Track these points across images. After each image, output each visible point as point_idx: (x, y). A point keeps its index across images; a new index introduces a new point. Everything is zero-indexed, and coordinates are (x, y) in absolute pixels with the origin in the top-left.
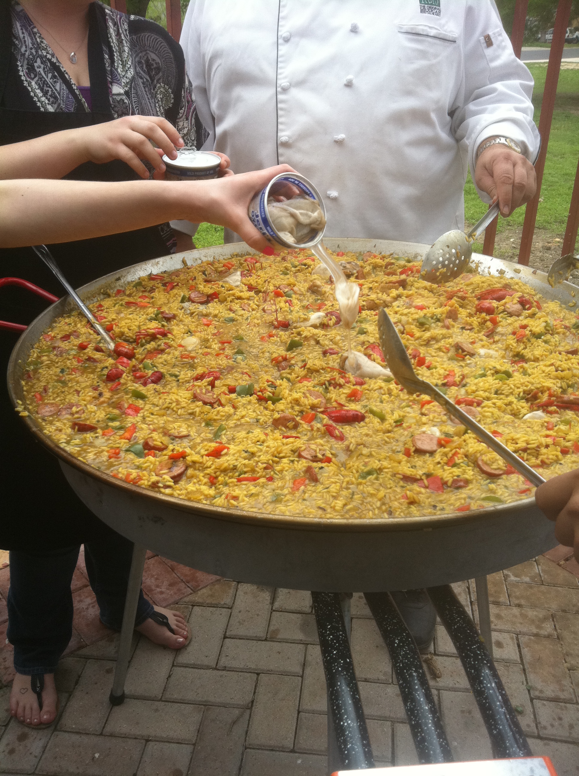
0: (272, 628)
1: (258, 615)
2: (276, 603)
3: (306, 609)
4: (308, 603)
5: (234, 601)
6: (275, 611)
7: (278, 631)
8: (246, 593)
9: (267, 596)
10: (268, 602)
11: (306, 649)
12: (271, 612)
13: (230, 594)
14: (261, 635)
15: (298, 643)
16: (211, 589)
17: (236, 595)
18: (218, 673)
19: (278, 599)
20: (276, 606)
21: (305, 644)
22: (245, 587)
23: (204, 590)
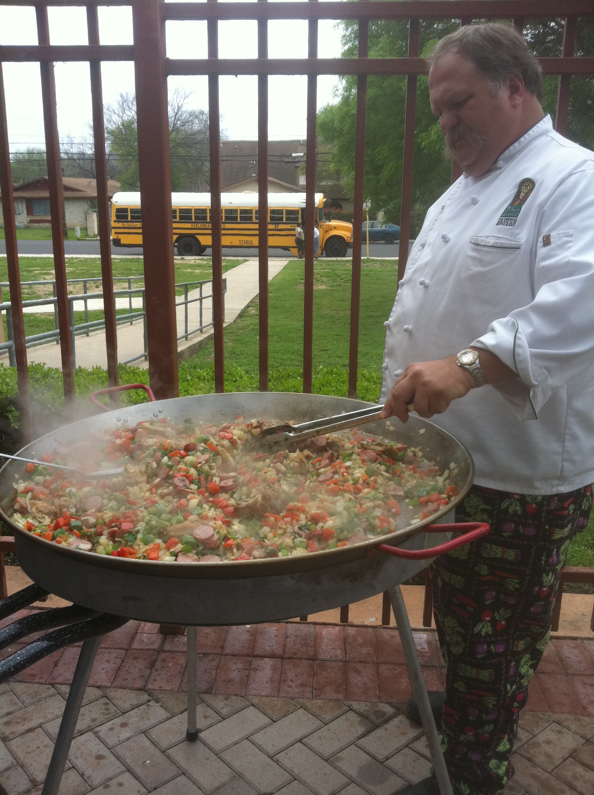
0: (339, 755)
1: (339, 740)
2: (362, 740)
3: (380, 757)
4: (386, 753)
5: (333, 721)
6: (355, 745)
7: (341, 759)
8: (347, 720)
9: (361, 730)
10: (356, 735)
11: (349, 785)
12: (352, 744)
13: (335, 714)
14: (326, 754)
15: (347, 777)
16: (325, 703)
17: (339, 717)
18: (269, 761)
19: (366, 738)
20: (360, 742)
21: (352, 781)
22: (351, 714)
23: (319, 701)
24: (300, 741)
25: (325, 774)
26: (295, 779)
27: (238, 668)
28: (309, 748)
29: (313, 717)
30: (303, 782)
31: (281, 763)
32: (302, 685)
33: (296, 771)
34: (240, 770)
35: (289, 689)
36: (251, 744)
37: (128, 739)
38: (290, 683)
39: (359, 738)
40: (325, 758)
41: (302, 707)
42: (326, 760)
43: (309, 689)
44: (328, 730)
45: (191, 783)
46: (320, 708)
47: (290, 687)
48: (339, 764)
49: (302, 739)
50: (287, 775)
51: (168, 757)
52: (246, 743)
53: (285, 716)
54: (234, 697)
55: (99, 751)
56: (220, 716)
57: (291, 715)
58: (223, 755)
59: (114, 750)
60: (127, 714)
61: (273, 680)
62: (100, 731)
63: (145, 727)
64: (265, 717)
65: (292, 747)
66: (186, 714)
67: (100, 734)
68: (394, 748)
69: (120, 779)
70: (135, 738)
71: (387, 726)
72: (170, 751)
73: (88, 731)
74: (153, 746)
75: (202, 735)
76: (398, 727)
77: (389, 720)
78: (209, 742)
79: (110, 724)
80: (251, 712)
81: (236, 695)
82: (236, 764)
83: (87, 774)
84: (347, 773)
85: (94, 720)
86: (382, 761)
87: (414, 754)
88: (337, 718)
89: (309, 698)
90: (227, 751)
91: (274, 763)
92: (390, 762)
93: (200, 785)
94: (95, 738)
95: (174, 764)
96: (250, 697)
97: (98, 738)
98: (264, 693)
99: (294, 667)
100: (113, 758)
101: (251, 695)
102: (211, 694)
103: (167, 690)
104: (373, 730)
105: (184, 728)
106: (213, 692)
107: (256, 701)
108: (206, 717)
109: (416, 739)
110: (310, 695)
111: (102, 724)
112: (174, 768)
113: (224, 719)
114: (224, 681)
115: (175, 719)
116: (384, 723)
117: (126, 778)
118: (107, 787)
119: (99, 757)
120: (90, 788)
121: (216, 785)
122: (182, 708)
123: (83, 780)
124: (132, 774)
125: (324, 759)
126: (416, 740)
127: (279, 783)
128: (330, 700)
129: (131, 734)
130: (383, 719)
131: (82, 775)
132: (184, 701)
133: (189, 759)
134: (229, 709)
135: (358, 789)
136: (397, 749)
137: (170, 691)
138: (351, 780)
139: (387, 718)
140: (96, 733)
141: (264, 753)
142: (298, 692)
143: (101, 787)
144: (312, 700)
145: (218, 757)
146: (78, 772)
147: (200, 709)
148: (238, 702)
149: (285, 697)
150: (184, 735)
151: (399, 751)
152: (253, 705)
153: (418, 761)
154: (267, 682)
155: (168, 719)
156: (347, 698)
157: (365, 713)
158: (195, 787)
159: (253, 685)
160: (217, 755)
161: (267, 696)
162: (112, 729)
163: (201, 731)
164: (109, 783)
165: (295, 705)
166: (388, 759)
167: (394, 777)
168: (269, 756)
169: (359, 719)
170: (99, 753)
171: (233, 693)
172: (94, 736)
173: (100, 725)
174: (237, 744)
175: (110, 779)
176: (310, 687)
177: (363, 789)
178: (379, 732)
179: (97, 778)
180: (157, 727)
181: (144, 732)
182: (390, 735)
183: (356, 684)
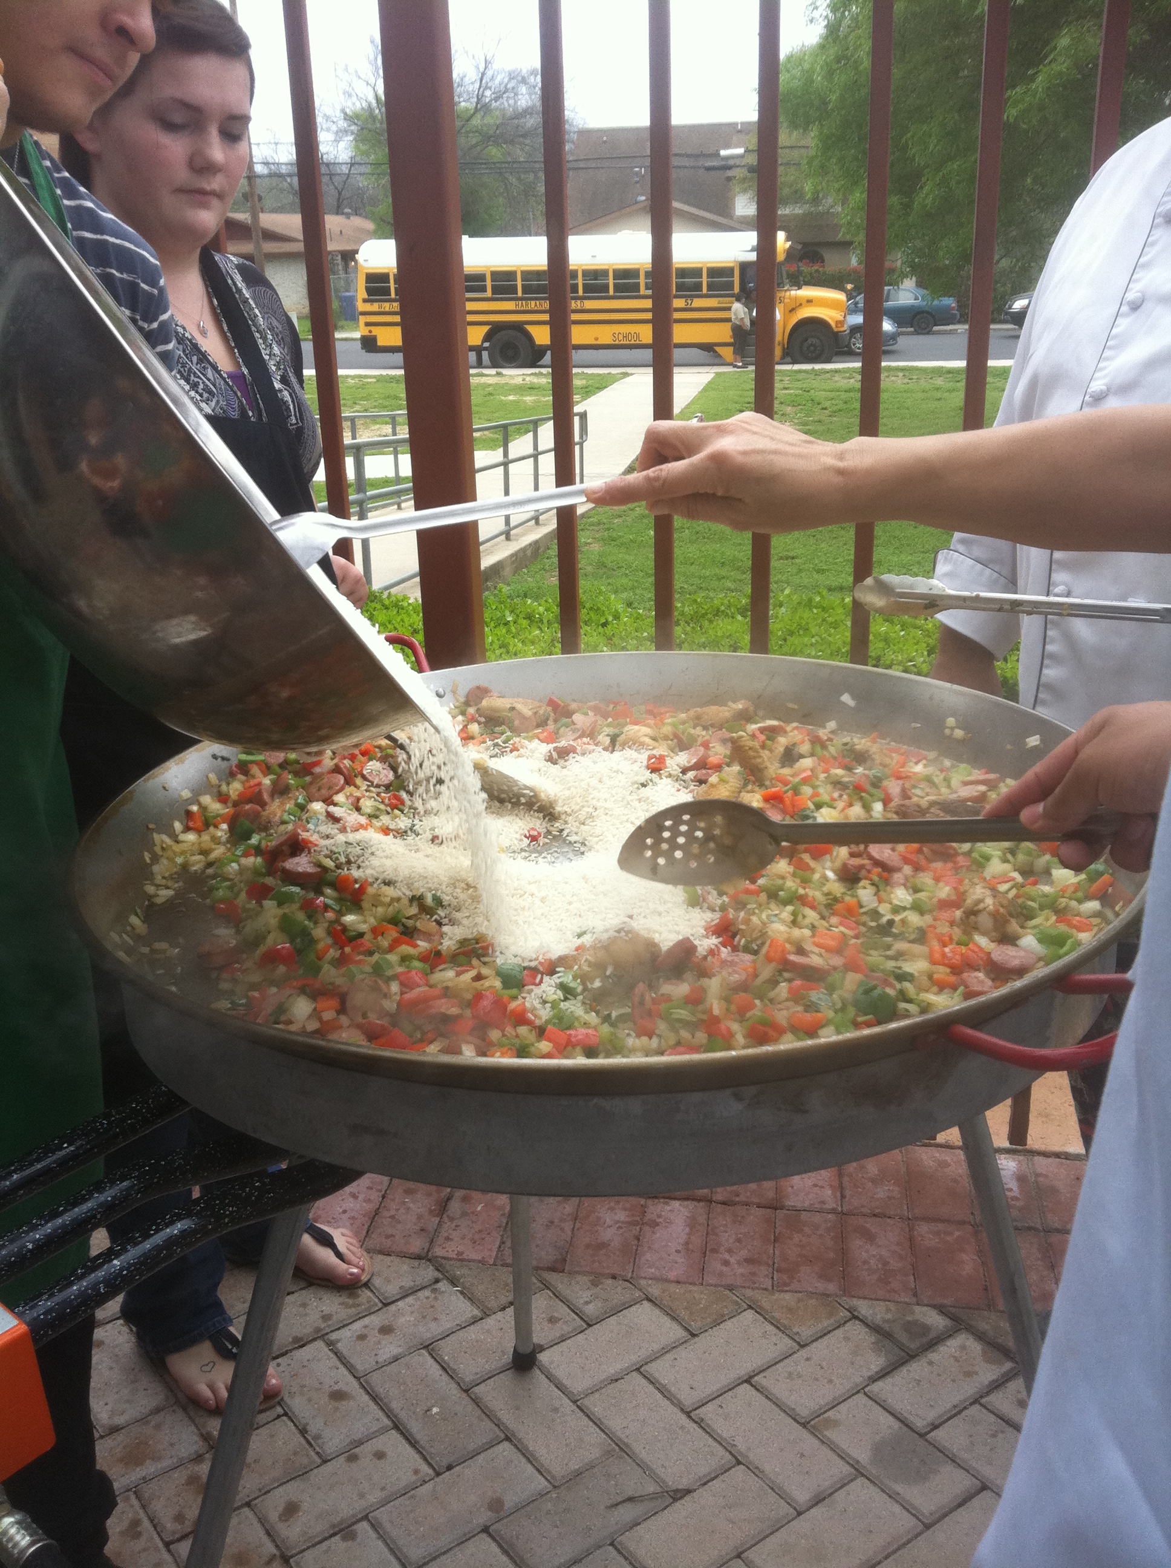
0: (830, 1414)
1: (830, 1381)
2: (880, 1384)
3: (920, 1424)
4: (931, 1415)
5: (817, 1339)
6: (865, 1394)
7: (835, 1423)
8: (847, 1339)
9: (876, 1363)
10: (867, 1374)
11: (852, 1480)
12: (858, 1392)
13: (820, 1326)
14: (804, 1413)
15: (848, 1463)
16: (799, 1300)
17: (829, 1332)
18: (684, 1420)
19: (889, 1380)
20: (875, 1388)
21: (859, 1472)
22: (855, 1329)
23: (787, 1296)
24: (748, 1381)
25: (802, 1455)
26: (739, 1463)
27: (618, 1222)
28: (767, 1397)
29: (775, 1330)
30: (756, 1471)
31: (708, 1426)
32: (749, 1261)
33: (741, 1445)
34: (623, 1436)
35: (724, 1269)
36: (644, 1381)
37: (396, 1359)
38: (727, 1256)
39: (874, 1379)
40: (803, 1421)
41: (750, 1307)
42: (804, 1425)
43: (764, 1270)
45: (524, 1460)
46: (790, 1310)
47: (726, 1263)
48: (831, 1434)
49: (751, 1377)
50: (721, 1451)
51: (476, 1402)
52: (637, 1379)
53: (717, 1323)
54: (610, 1281)
55: (336, 1383)
56: (582, 1319)
57: (729, 1323)
58: (587, 1402)
59: (367, 1382)
60: (393, 1308)
61: (690, 1246)
62: (338, 1341)
63: (429, 1335)
64: (675, 1326)
65: (730, 1393)
66: (510, 1311)
67: (339, 1345)
68: (949, 1406)
69: (378, 1444)
70: (407, 1358)
71: (933, 1356)
72: (480, 1390)
73: (315, 1340)
74: (445, 1377)
75: (543, 1357)
76: (957, 1360)
77: (936, 1344)
78: (560, 1373)
79: (357, 1326)
80: (644, 1315)
81: (614, 1277)
82: (615, 1424)
83: (313, 1428)
84: (849, 1455)
85: (326, 1318)
86: (923, 1431)
87: (992, 1418)
88: (825, 1335)
89: (766, 1289)
90: (597, 1395)
91: (695, 1426)
92: (939, 1435)
93: (542, 1465)
94: (330, 1353)
95: (488, 1416)
96: (643, 1282)
97: (336, 1354)
98: (672, 1275)
99: (734, 1222)
100: (366, 1398)
101: (645, 1278)
102: (563, 1271)
103: (474, 1261)
104: (903, 1364)
105: (509, 1343)
106: (567, 1269)
107: (655, 1291)
108: (552, 1320)
109: (996, 1386)
110: (768, 1283)
111: (343, 1327)
112: (487, 1424)
113: (590, 1326)
114: (588, 1246)
115: (490, 1322)
116: (927, 1349)
117: (393, 1442)
118: (352, 1458)
119: (338, 1396)
120: (319, 1461)
121: (575, 1465)
122: (504, 1300)
123: (304, 1442)
124: (402, 1433)
125: (798, 1422)
126: (996, 1388)
127: (703, 1469)
128: (811, 1295)
129: (400, 1350)
130: (925, 1340)
131: (303, 1432)
132: (507, 1285)
133: (517, 1408)
134: (600, 1305)
135: (873, 1491)
136: (955, 1407)
137: (479, 1261)
138: (856, 1469)
139: (932, 1340)
140: (331, 1344)
141: (673, 1403)
142: (742, 1275)
143: (342, 1459)
144: (773, 1294)
145: (578, 1407)
146: (295, 1425)
147: (540, 1304)
148: (618, 1292)
149: (715, 1286)
150: (508, 1357)
151: (960, 1412)
152: (649, 1300)
153: (1000, 1435)
154: (678, 1251)
155: (475, 1321)
156: (846, 1291)
157: (886, 1327)
158: (530, 1469)
159: (648, 1256)
160: (575, 1402)
161: (678, 1282)
162: (362, 1337)
163: (541, 1349)
164: (357, 1450)
165: (737, 1303)
166: (935, 1427)
167: (948, 1468)
168: (682, 1410)
169: (873, 1339)
170: (336, 1388)
171: (606, 1271)
172: (326, 1349)
173: (339, 1329)
174: (616, 1380)
175: (360, 1443)
176: (768, 1265)
177: (883, 1491)
178: (916, 1369)
179: (334, 1440)
180: (453, 1337)
181: (426, 1347)
182: (939, 1375)
183: (865, 1262)
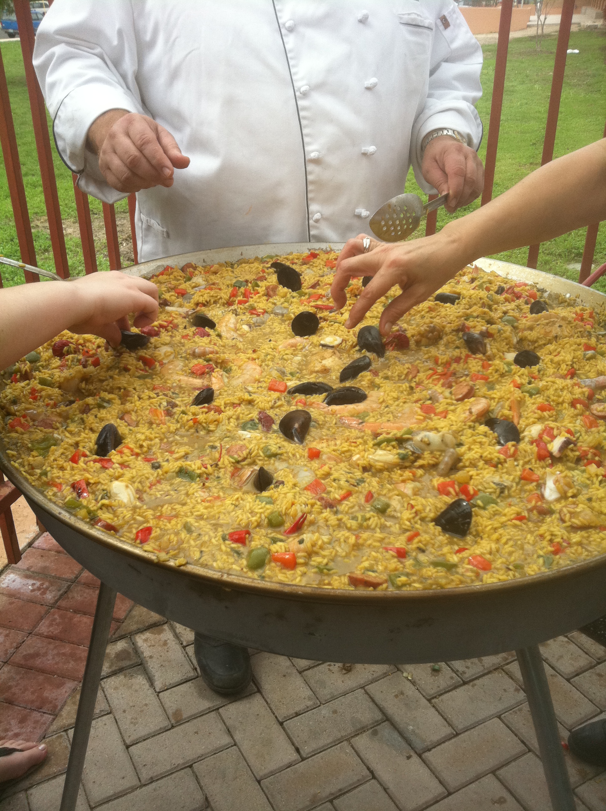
0: (170, 712)
1: (146, 705)
2: (156, 683)
3: (190, 675)
5: (109, 703)
6: (160, 692)
7: (177, 711)
8: (115, 690)
11: (220, 714)
12: (158, 695)
14: (164, 724)
15: (209, 713)
16: (73, 704)
18: (148, 788)
20: (158, 686)
21: (215, 710)
24: (128, 747)
25: (196, 733)
26: (191, 766)
28: (144, 740)
30: (201, 758)
31: (157, 776)
32: (22, 721)
33: (181, 761)
39: (152, 685)
40: (170, 726)
41: (67, 730)
42: (173, 727)
43: (36, 715)
44: (124, 711)
48: (184, 716)
49: (125, 744)
50: (179, 774)
65: (135, 758)
71: (146, 655)
76: (152, 646)
77: (137, 651)
80: (41, 795)
84: (202, 711)
88: (107, 698)
89: (53, 719)
91: (157, 783)
104: (146, 669)
109: (177, 636)
116: (140, 656)
125: (170, 729)
128: (71, 696)
130: (133, 655)
136: (185, 657)
138: (213, 711)
139: (133, 650)
141: (130, 792)
151: (188, 656)
157: (114, 668)
168: (139, 788)
169: (123, 676)
176: (31, 712)
178: (152, 664)
